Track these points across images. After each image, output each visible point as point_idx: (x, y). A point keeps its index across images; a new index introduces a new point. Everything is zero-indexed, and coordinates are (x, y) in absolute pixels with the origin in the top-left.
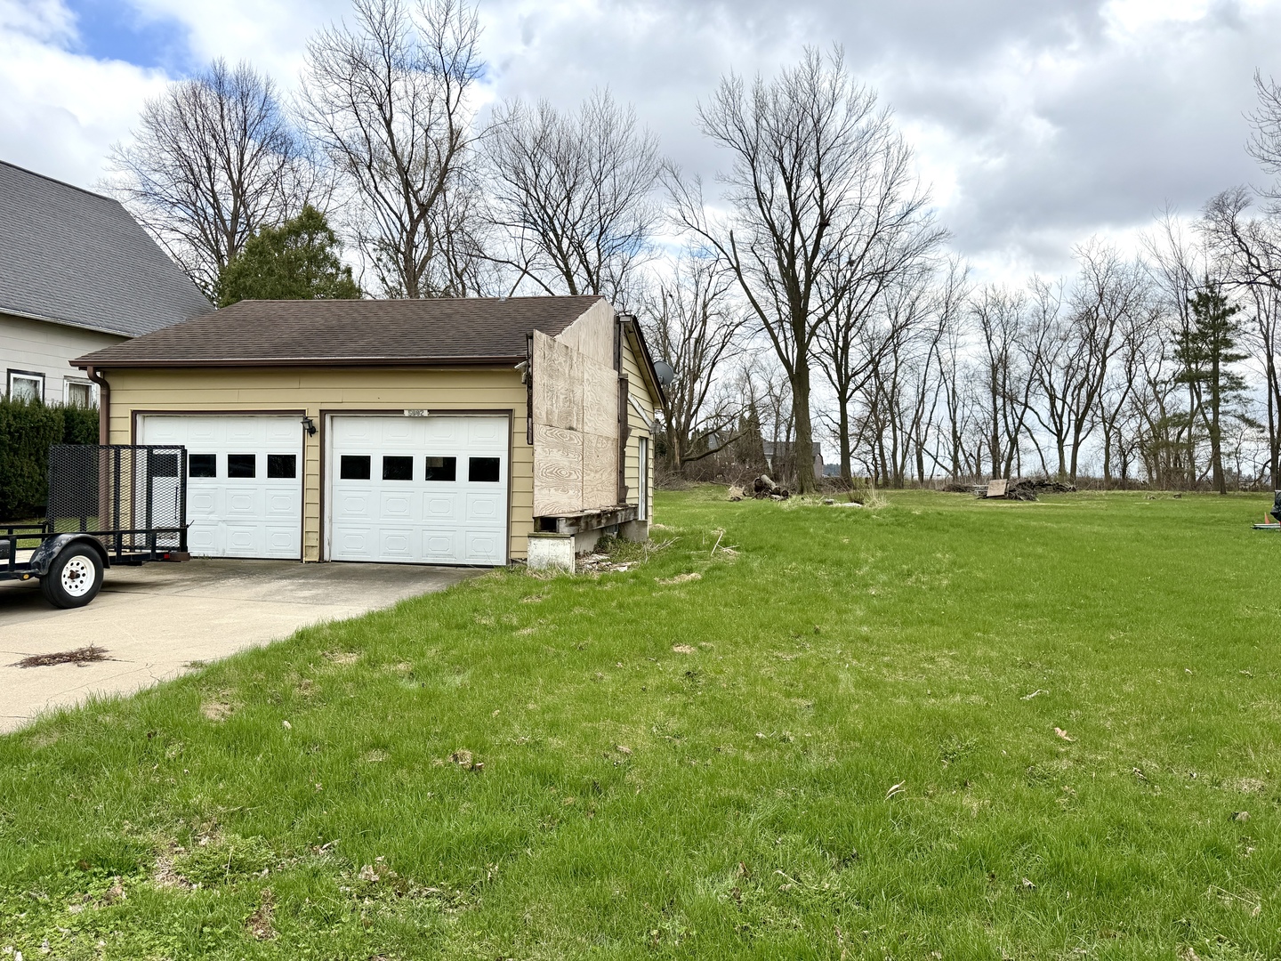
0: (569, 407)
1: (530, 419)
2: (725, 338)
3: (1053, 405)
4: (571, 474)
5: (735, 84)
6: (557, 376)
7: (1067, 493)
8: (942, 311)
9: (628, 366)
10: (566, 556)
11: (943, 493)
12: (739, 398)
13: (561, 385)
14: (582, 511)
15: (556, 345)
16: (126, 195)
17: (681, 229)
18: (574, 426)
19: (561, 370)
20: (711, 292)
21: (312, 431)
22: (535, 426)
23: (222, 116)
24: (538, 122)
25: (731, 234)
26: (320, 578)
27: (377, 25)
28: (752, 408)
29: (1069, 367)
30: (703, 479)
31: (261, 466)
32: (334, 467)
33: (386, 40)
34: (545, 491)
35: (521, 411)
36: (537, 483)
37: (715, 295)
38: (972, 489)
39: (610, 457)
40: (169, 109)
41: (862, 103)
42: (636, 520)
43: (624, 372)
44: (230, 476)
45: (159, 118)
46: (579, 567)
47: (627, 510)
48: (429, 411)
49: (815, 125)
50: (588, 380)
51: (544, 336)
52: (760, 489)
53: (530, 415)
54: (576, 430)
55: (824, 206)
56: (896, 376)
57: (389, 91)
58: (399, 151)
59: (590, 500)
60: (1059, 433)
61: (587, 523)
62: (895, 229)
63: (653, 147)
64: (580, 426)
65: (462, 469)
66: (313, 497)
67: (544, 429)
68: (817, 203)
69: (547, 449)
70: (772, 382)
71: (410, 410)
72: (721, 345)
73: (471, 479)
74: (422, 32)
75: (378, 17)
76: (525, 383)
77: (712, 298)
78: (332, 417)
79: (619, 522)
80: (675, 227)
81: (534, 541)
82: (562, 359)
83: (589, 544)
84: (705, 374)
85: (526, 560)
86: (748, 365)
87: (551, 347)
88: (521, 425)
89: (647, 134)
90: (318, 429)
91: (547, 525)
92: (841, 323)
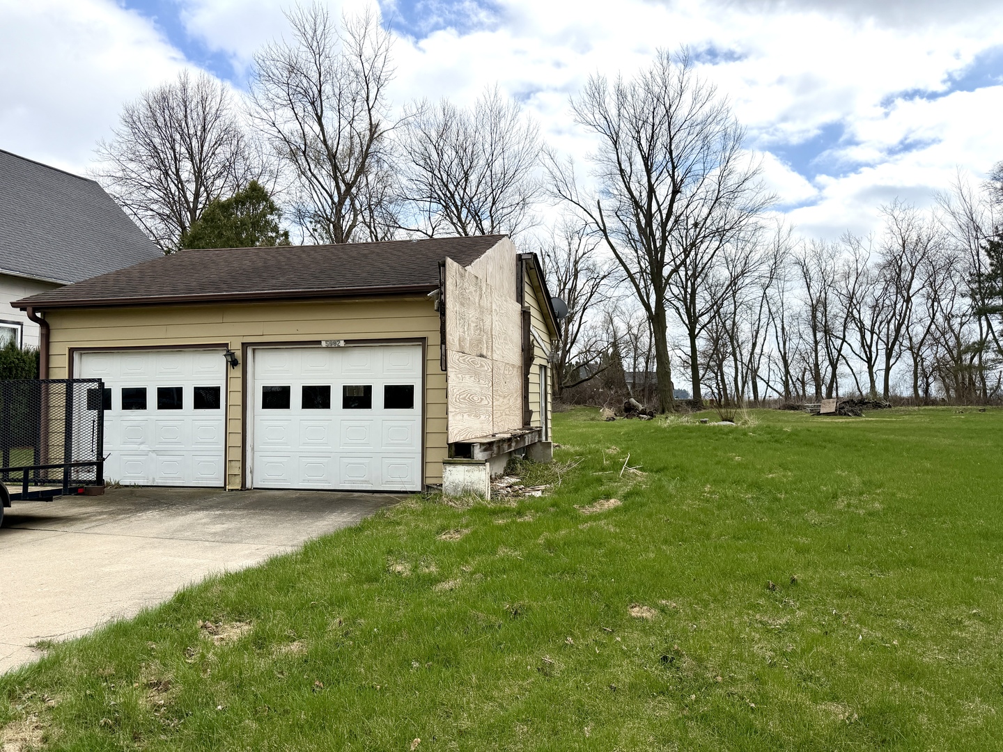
0: (479, 335)
1: (443, 346)
2: (593, 288)
3: (863, 337)
4: (482, 399)
5: (600, 81)
6: (468, 305)
7: (884, 409)
8: (772, 262)
9: (529, 299)
10: (481, 482)
11: (780, 411)
12: (605, 336)
13: (472, 314)
14: (493, 436)
15: (467, 275)
16: (109, 181)
17: (557, 200)
18: (485, 354)
19: (471, 299)
20: (580, 252)
21: (233, 363)
22: (448, 352)
23: (186, 116)
24: (441, 118)
25: (599, 203)
26: (238, 509)
27: (310, 39)
28: (615, 345)
29: (877, 305)
30: (578, 403)
31: (188, 398)
32: (255, 398)
33: (317, 51)
34: (459, 417)
35: (434, 339)
36: (450, 409)
37: (584, 254)
38: (804, 408)
39: (517, 382)
40: (143, 111)
41: (704, 93)
42: (540, 441)
43: (526, 305)
44: (159, 408)
45: (135, 118)
46: (495, 492)
47: (532, 432)
48: (345, 341)
49: (667, 111)
50: (496, 310)
51: (455, 264)
52: (629, 411)
53: (443, 341)
54: (486, 357)
55: (676, 178)
56: (735, 316)
57: (320, 91)
58: (329, 143)
59: (500, 424)
60: (869, 360)
61: (499, 447)
62: (733, 195)
63: (535, 131)
64: (489, 354)
65: (378, 397)
66: (236, 426)
67: (457, 356)
68: (669, 175)
69: (460, 376)
70: (630, 323)
71: (326, 341)
72: (589, 294)
73: (387, 406)
74: (345, 43)
75: (311, 33)
76: (437, 310)
77: (582, 256)
78: (254, 350)
79: (527, 444)
80: (552, 199)
81: (449, 468)
82: (472, 289)
83: (500, 468)
84: (577, 317)
85: (441, 485)
86: (610, 310)
87: (462, 276)
88: (434, 353)
89: (530, 120)
90: (240, 361)
91: (461, 452)
92: (690, 273)
